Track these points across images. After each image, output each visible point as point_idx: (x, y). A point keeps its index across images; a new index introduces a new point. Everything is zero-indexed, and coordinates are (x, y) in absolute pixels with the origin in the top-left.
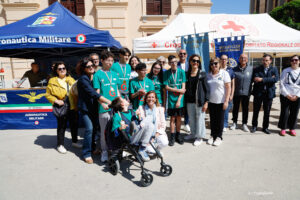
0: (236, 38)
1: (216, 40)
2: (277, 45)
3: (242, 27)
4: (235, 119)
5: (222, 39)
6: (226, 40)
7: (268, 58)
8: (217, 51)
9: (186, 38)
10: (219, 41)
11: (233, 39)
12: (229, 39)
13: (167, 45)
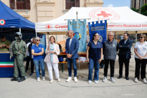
0: (101, 21)
1: (89, 23)
2: (130, 26)
3: (110, 15)
4: (105, 74)
5: (93, 22)
6: (95, 23)
7: (126, 35)
8: (90, 30)
9: (71, 21)
10: (91, 24)
11: (99, 22)
12: (97, 22)
13: (57, 26)
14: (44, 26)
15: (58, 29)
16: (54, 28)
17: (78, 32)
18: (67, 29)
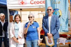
13: (32, 2)
14: (17, 2)
15: (34, 5)
16: (28, 4)
17: (57, 8)
18: (44, 5)
